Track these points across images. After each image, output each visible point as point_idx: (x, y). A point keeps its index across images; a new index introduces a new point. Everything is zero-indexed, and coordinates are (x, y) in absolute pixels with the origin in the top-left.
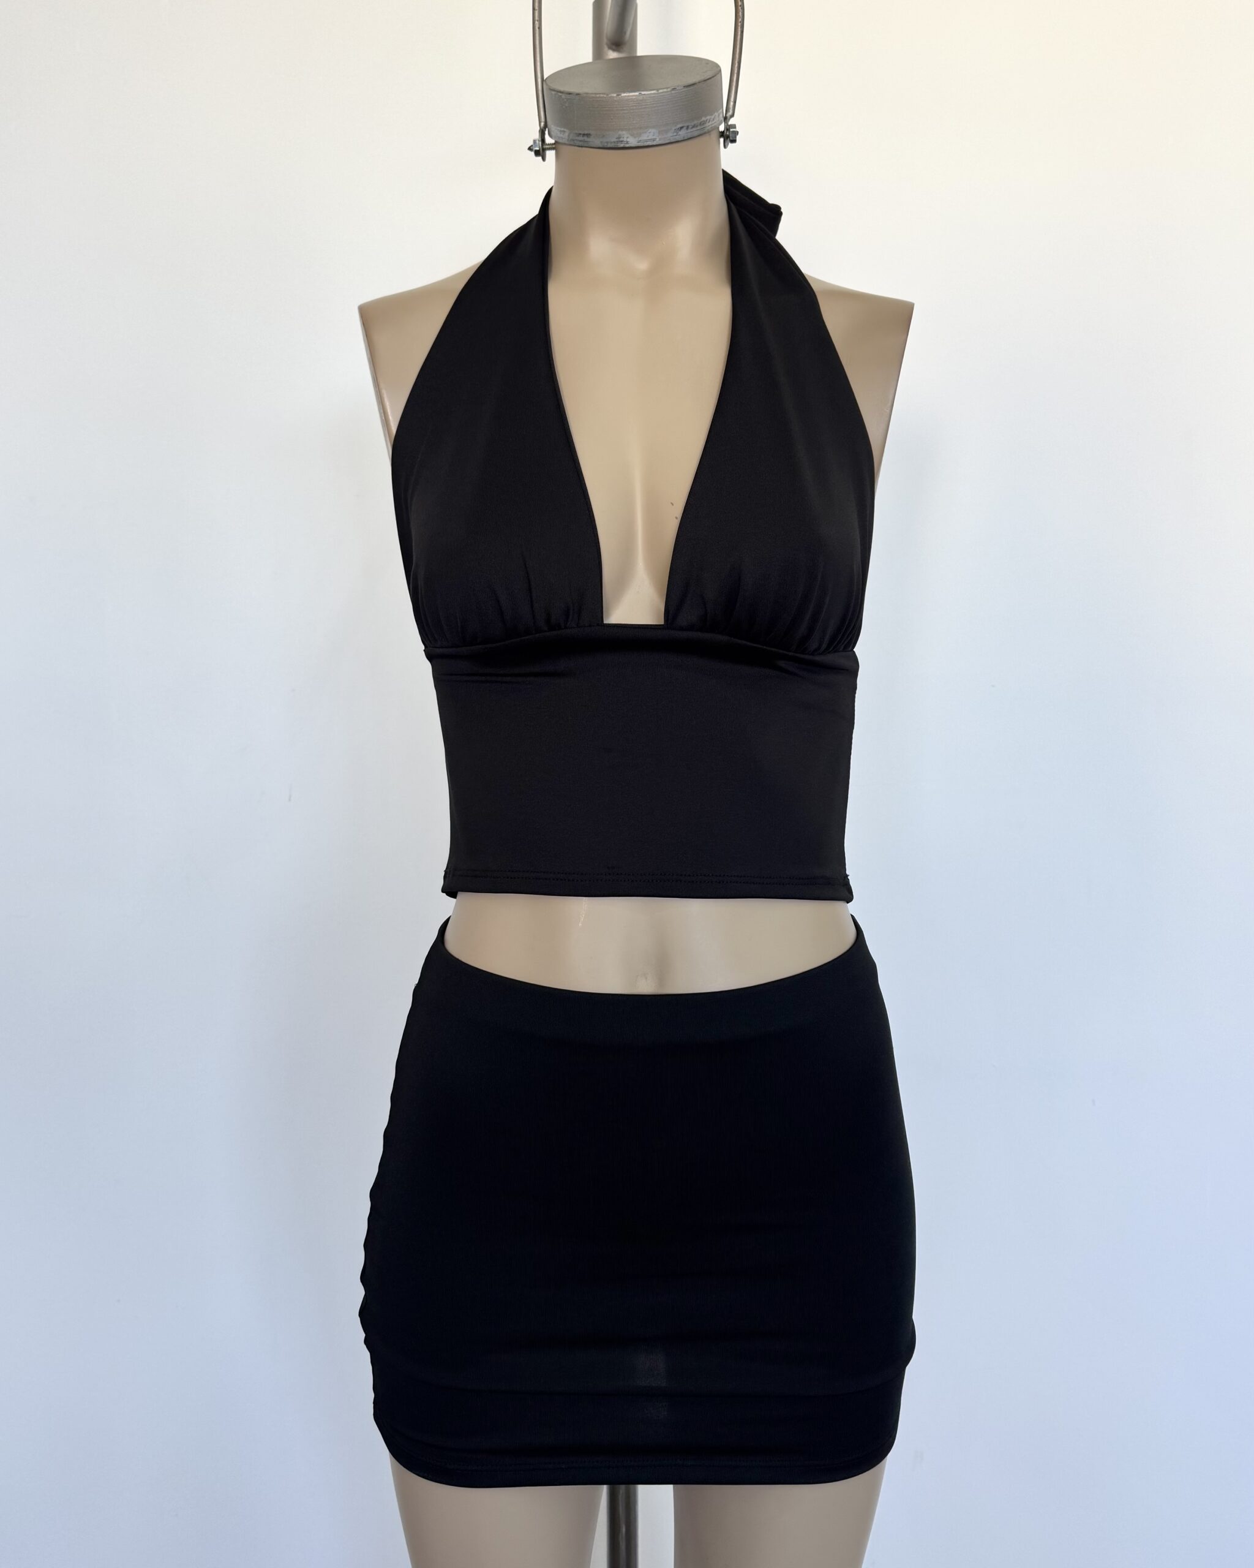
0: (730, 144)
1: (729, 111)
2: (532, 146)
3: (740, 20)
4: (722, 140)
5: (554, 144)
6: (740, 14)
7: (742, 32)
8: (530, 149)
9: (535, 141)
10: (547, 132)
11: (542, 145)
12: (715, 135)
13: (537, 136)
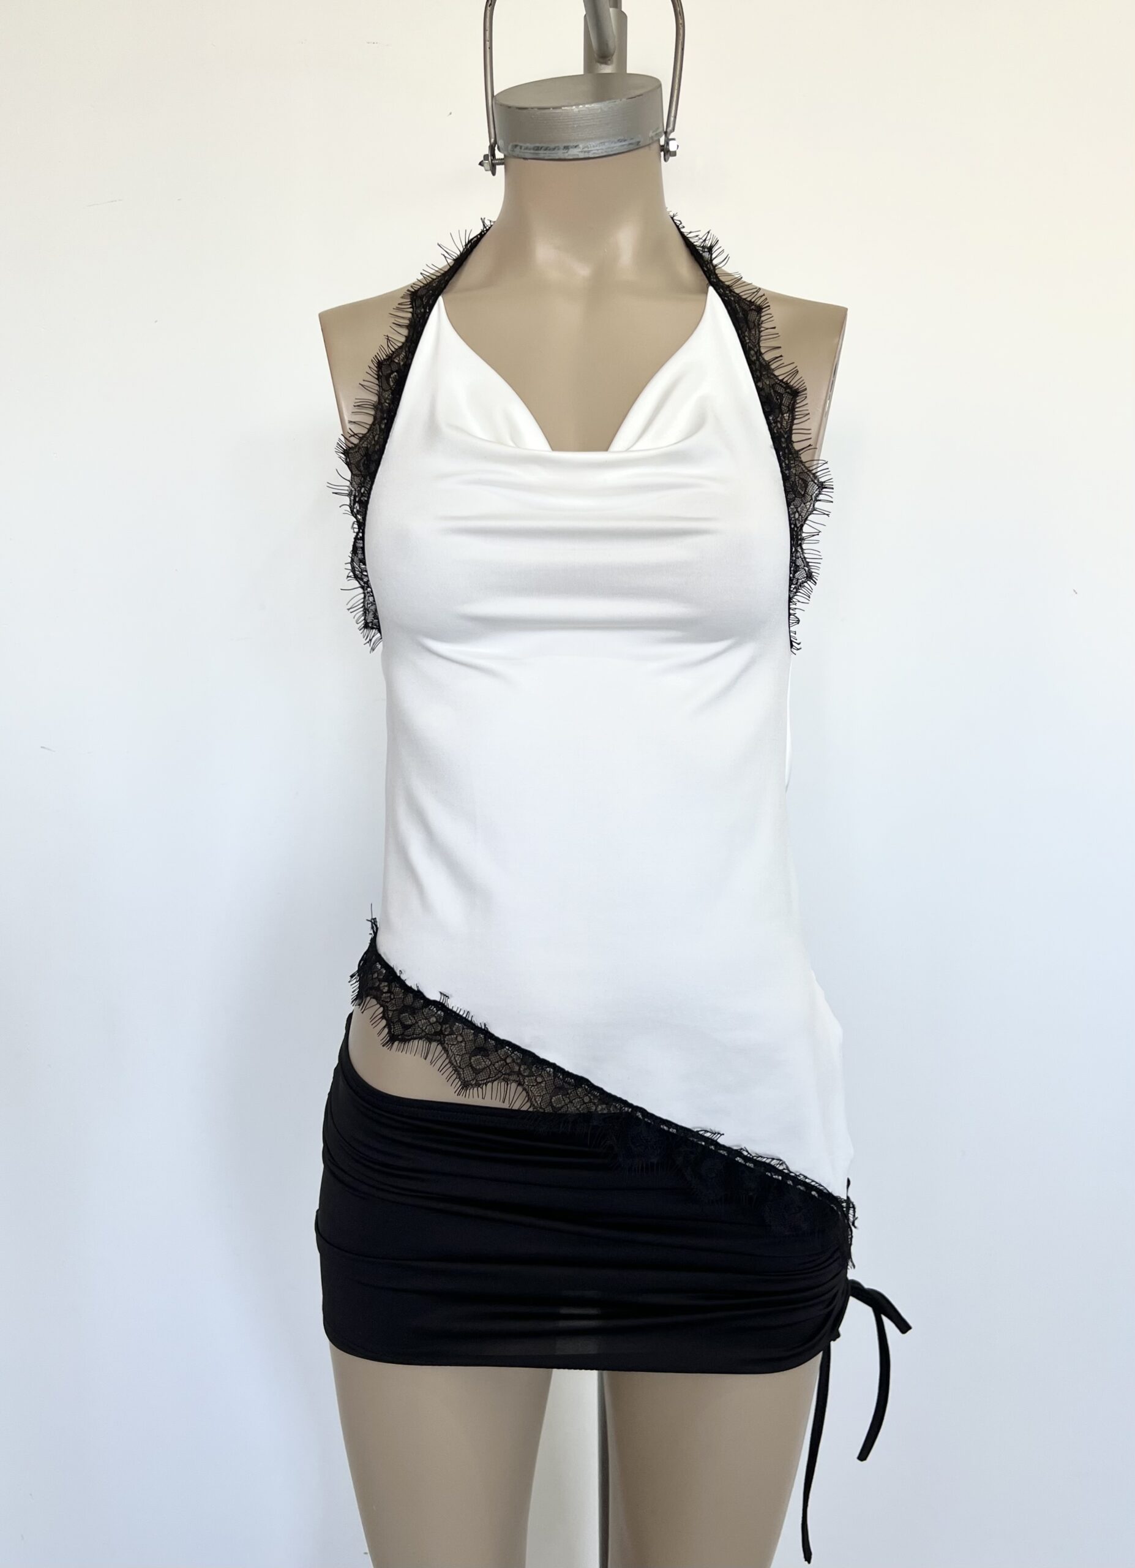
0: (671, 158)
1: (670, 126)
2: (482, 161)
3: (681, 37)
4: (662, 153)
5: (501, 159)
6: (681, 32)
7: (683, 49)
8: (481, 164)
9: (486, 157)
10: (496, 148)
11: (492, 160)
12: (655, 147)
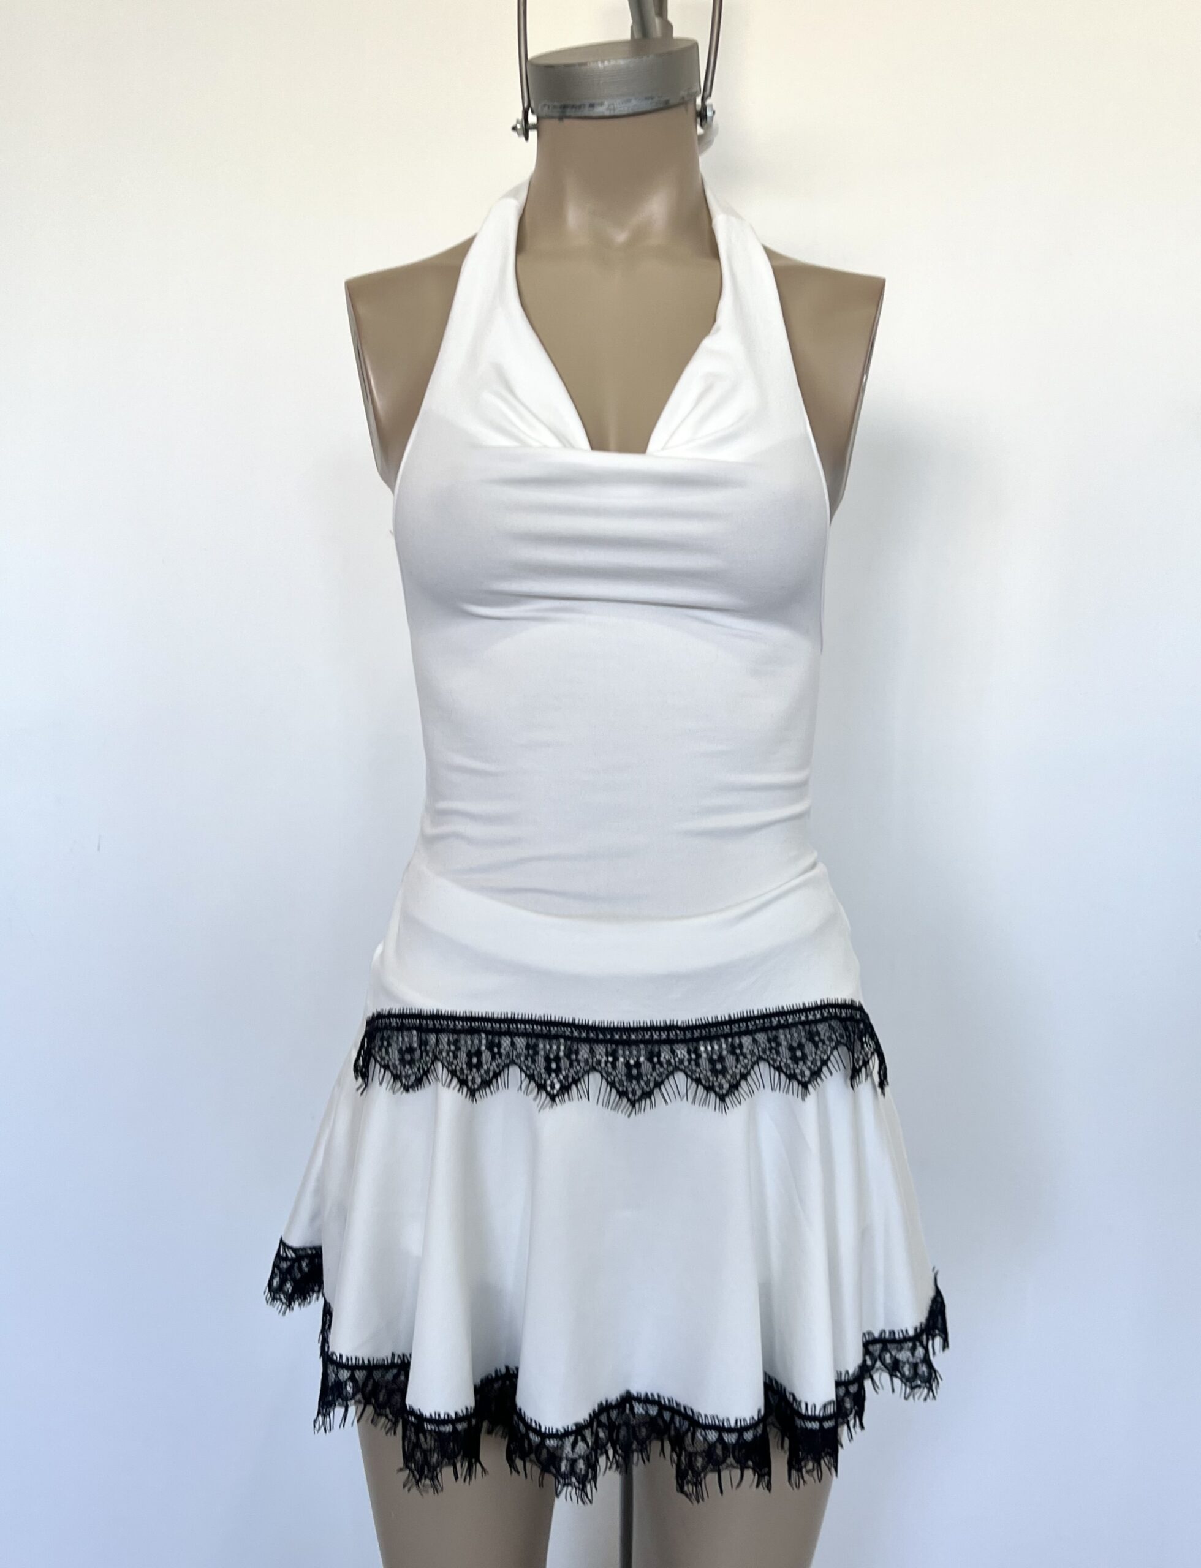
1: (706, 91)
2: (515, 125)
5: (534, 124)
11: (524, 125)
13: (520, 116)
